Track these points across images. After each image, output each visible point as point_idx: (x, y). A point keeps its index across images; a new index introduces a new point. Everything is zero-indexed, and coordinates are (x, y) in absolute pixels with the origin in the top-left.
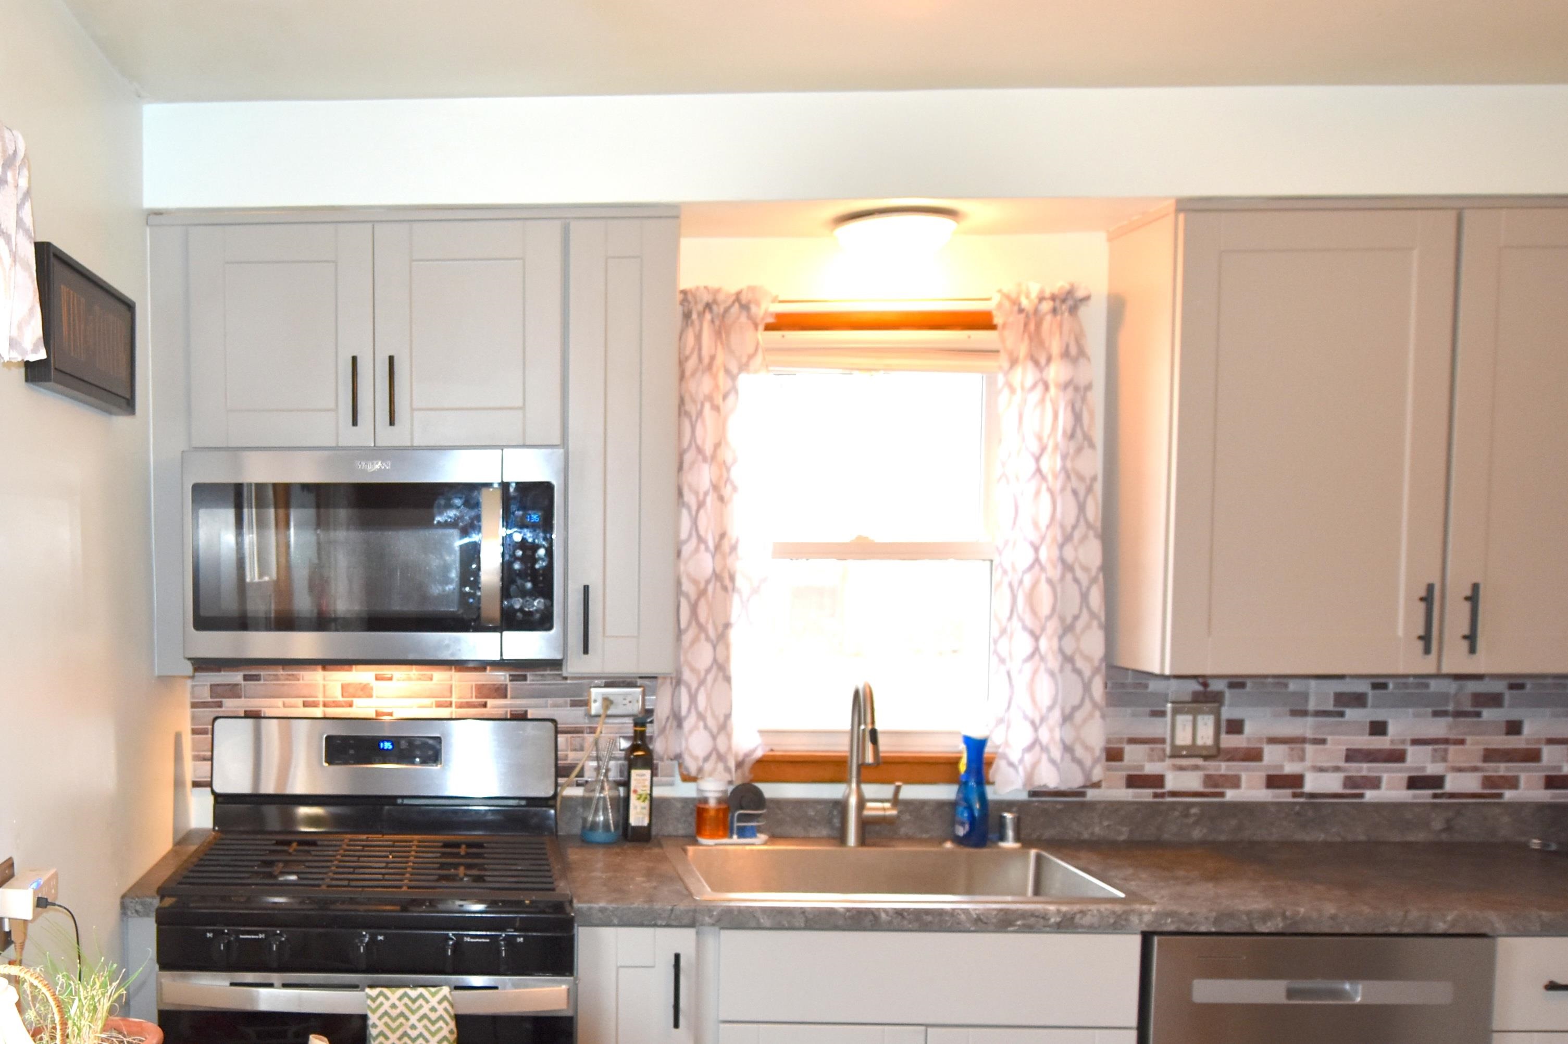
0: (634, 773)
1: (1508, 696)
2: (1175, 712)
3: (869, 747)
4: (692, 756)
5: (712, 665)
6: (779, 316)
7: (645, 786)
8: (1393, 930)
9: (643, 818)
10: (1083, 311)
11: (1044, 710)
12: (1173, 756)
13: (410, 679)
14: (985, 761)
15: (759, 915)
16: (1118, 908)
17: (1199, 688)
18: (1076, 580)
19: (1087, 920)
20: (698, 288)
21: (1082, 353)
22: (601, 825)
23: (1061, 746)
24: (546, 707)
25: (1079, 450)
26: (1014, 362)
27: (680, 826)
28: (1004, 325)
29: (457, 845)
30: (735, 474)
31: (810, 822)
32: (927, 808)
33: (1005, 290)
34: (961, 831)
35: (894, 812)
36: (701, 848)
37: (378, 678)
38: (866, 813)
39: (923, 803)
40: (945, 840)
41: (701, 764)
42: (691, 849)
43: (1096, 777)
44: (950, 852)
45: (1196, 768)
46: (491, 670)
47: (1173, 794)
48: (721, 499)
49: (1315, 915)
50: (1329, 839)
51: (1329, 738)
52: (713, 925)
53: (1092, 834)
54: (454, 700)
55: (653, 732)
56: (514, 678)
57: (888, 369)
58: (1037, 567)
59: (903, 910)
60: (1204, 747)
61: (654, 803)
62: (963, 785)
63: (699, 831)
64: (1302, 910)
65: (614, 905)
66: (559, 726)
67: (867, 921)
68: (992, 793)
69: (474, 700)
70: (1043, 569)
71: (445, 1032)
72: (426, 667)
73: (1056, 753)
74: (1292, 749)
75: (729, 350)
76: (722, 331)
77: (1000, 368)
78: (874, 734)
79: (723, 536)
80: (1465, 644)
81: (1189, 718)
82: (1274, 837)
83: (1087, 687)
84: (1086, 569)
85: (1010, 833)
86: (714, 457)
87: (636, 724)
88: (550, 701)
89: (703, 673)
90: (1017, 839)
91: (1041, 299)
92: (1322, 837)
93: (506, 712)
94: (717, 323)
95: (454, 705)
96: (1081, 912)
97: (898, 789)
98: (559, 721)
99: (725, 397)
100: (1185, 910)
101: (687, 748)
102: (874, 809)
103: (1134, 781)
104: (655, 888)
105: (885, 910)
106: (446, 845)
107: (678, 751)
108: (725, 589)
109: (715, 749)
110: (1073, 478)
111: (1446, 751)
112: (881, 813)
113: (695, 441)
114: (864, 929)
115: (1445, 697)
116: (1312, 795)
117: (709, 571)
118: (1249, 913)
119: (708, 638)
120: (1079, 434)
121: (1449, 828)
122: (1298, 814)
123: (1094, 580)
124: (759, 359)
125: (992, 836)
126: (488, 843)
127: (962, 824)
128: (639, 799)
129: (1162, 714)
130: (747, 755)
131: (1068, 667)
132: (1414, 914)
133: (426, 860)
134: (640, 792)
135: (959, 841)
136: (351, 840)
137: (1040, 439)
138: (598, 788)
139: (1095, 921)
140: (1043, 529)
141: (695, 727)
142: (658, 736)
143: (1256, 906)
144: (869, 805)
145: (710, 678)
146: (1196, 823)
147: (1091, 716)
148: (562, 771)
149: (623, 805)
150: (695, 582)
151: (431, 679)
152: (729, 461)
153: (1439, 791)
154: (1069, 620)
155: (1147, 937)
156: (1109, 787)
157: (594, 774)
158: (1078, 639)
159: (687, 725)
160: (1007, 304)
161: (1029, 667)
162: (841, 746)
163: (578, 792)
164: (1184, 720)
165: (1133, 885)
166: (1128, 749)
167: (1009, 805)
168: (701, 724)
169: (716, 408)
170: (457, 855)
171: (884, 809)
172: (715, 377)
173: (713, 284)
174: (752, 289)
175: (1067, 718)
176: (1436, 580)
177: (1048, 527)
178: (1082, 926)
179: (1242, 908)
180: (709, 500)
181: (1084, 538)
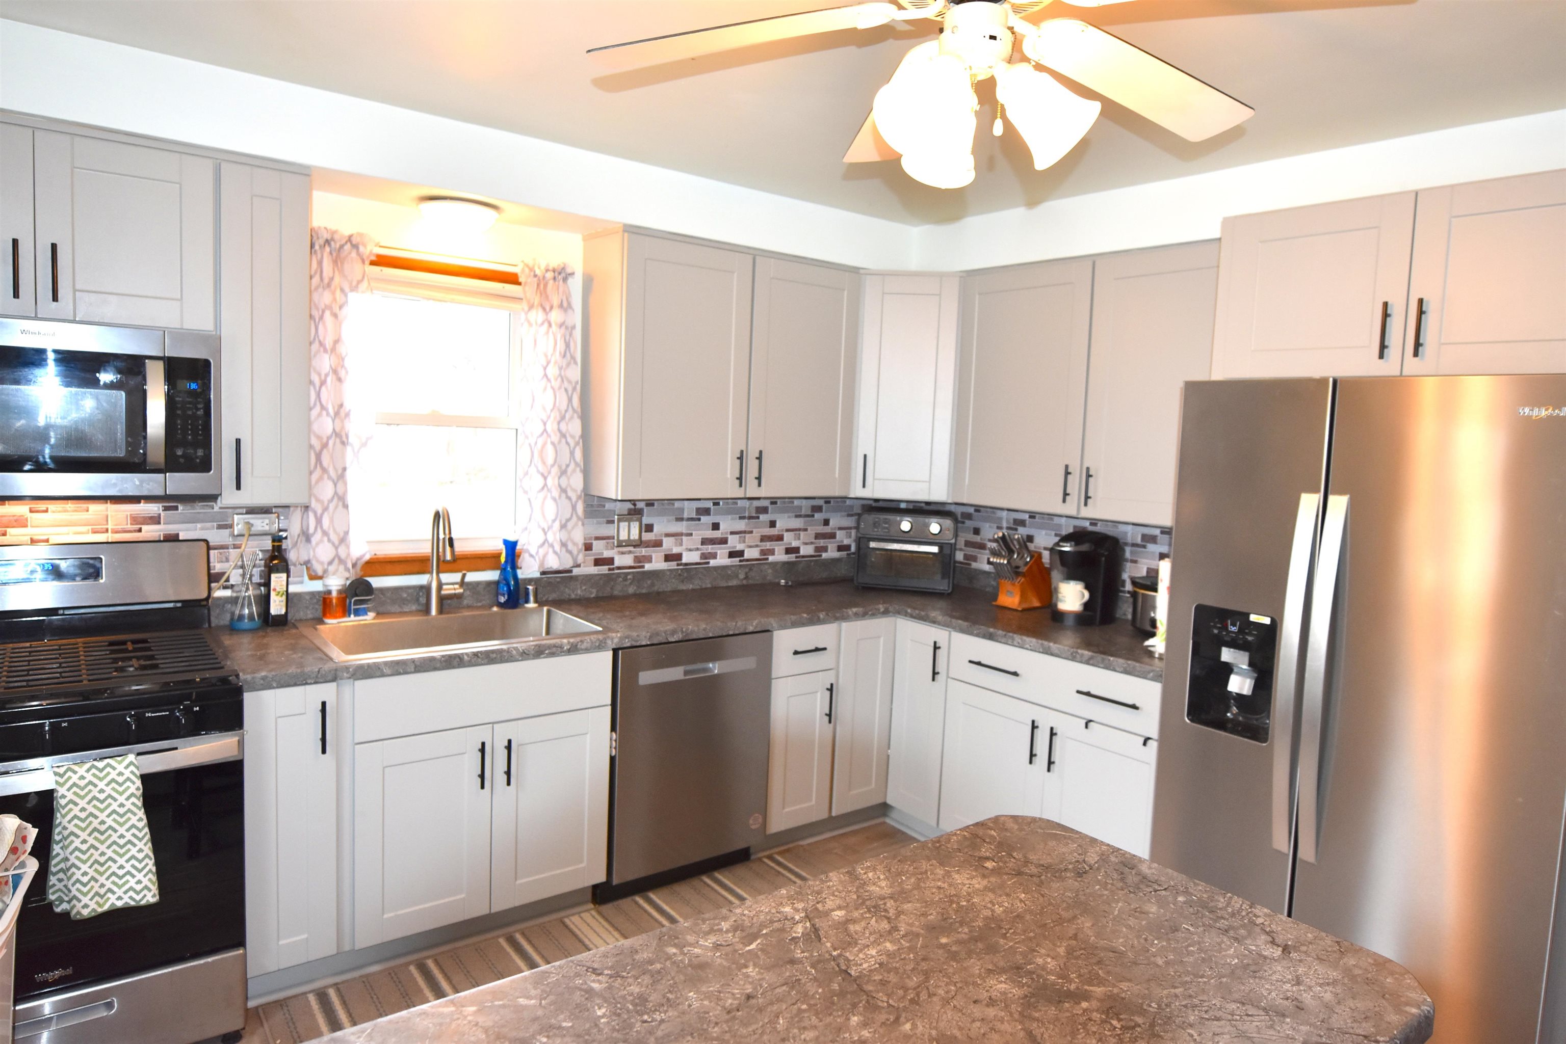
0: (274, 576)
1: (770, 507)
2: (619, 521)
3: (448, 548)
4: (318, 561)
5: (333, 497)
6: (379, 256)
7: (281, 585)
8: (731, 633)
9: (281, 609)
10: (570, 280)
11: (550, 522)
12: (618, 546)
13: (66, 511)
14: (516, 554)
15: (382, 667)
16: (601, 637)
17: (632, 507)
18: (567, 443)
19: (584, 646)
20: (319, 228)
21: (570, 306)
22: (246, 616)
23: (559, 543)
24: (196, 530)
25: (568, 365)
26: (531, 307)
27: (309, 612)
28: (526, 283)
29: (124, 643)
30: (347, 363)
31: (404, 602)
32: (480, 586)
33: (526, 262)
34: (502, 599)
35: (461, 591)
36: (327, 626)
37: (31, 511)
38: (443, 592)
39: (478, 583)
40: (492, 606)
41: (326, 567)
42: (320, 627)
43: (579, 562)
44: (496, 613)
45: (630, 552)
46: (145, 503)
47: (619, 568)
48: (340, 380)
49: (696, 629)
50: (694, 588)
51: (694, 532)
52: (350, 678)
53: (576, 595)
54: (110, 527)
55: (288, 546)
56: (166, 509)
57: (452, 301)
58: (545, 434)
59: (478, 652)
60: (634, 541)
61: (289, 598)
62: (503, 570)
63: (325, 614)
64: (690, 627)
65: (273, 673)
66: (211, 544)
67: (455, 663)
68: (521, 574)
69: (129, 526)
70: (549, 436)
71: (133, 789)
72: (83, 501)
73: (557, 547)
74: (676, 539)
75: (343, 276)
76: (338, 261)
77: (523, 309)
78: (451, 541)
79: (341, 406)
80: (756, 481)
81: (627, 524)
82: (669, 589)
83: (574, 508)
84: (573, 437)
85: (532, 598)
86: (333, 349)
87: (274, 541)
88: (199, 525)
89: (326, 503)
90: (536, 601)
91: (547, 270)
92: (691, 587)
93: (160, 535)
94: (334, 254)
95: (110, 531)
96: (582, 641)
97: (464, 576)
98: (209, 540)
99: (341, 307)
100: (635, 634)
101: (314, 556)
102: (447, 590)
103: (598, 562)
104: (301, 658)
105: (467, 654)
106: (111, 644)
107: (306, 558)
108: (343, 443)
109: (337, 556)
110: (565, 382)
111: (745, 537)
112: (453, 592)
113: (318, 337)
114: (454, 668)
115: (744, 509)
116: (686, 564)
117: (329, 430)
118: (665, 632)
119: (330, 478)
120: (568, 355)
121: (746, 578)
122: (680, 575)
123: (577, 444)
124: (365, 284)
125: (521, 601)
126: (150, 638)
127: (503, 595)
128: (277, 595)
129: (612, 522)
130: (358, 559)
131: (564, 496)
132: (739, 623)
133: (98, 657)
134: (278, 590)
135: (500, 605)
136: (13, 649)
137: (546, 356)
138: (244, 589)
139: (589, 645)
140: (549, 411)
141: (321, 541)
142: (292, 548)
143: (668, 628)
144: (445, 587)
145: (332, 506)
146: (631, 584)
147: (576, 525)
148: (213, 578)
149: (265, 601)
150: (319, 437)
151: (88, 511)
152: (344, 354)
153: (742, 558)
154: (564, 467)
155: (615, 651)
156: (584, 567)
157: (240, 579)
158: (569, 479)
159: (314, 540)
160: (527, 270)
161: (542, 495)
162: (425, 549)
163: (228, 593)
164: (624, 525)
165: (604, 622)
166: (595, 543)
167: (530, 581)
168: (326, 539)
169: (335, 316)
170: (126, 651)
171: (455, 589)
172: (334, 293)
173: (332, 226)
174: (361, 235)
175: (563, 527)
176: (744, 448)
177: (552, 411)
178: (582, 650)
179: (662, 629)
180: (329, 380)
181: (572, 418)
